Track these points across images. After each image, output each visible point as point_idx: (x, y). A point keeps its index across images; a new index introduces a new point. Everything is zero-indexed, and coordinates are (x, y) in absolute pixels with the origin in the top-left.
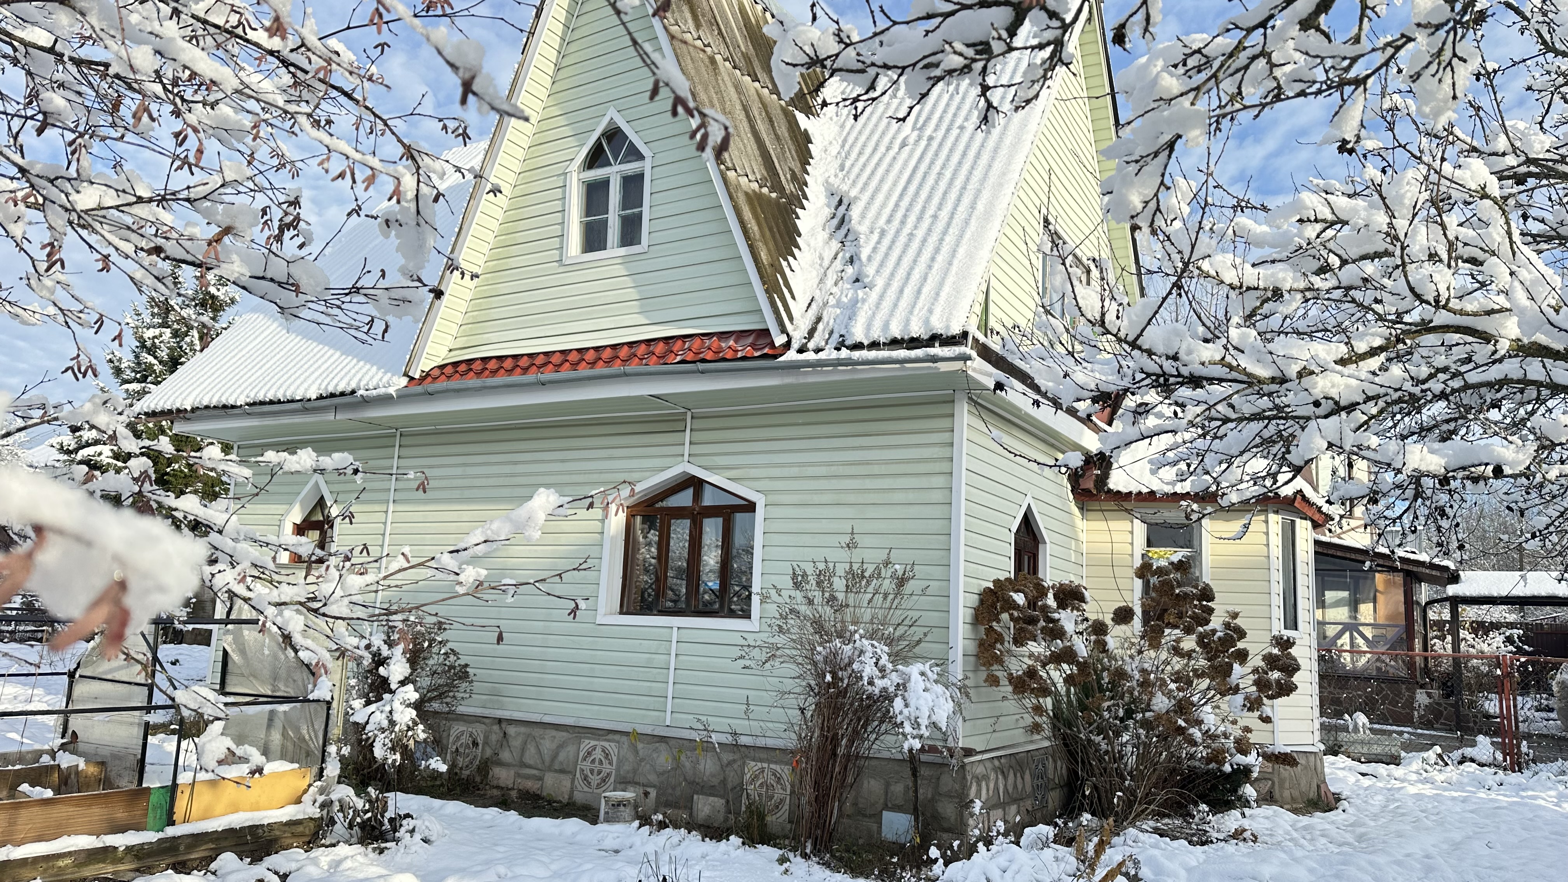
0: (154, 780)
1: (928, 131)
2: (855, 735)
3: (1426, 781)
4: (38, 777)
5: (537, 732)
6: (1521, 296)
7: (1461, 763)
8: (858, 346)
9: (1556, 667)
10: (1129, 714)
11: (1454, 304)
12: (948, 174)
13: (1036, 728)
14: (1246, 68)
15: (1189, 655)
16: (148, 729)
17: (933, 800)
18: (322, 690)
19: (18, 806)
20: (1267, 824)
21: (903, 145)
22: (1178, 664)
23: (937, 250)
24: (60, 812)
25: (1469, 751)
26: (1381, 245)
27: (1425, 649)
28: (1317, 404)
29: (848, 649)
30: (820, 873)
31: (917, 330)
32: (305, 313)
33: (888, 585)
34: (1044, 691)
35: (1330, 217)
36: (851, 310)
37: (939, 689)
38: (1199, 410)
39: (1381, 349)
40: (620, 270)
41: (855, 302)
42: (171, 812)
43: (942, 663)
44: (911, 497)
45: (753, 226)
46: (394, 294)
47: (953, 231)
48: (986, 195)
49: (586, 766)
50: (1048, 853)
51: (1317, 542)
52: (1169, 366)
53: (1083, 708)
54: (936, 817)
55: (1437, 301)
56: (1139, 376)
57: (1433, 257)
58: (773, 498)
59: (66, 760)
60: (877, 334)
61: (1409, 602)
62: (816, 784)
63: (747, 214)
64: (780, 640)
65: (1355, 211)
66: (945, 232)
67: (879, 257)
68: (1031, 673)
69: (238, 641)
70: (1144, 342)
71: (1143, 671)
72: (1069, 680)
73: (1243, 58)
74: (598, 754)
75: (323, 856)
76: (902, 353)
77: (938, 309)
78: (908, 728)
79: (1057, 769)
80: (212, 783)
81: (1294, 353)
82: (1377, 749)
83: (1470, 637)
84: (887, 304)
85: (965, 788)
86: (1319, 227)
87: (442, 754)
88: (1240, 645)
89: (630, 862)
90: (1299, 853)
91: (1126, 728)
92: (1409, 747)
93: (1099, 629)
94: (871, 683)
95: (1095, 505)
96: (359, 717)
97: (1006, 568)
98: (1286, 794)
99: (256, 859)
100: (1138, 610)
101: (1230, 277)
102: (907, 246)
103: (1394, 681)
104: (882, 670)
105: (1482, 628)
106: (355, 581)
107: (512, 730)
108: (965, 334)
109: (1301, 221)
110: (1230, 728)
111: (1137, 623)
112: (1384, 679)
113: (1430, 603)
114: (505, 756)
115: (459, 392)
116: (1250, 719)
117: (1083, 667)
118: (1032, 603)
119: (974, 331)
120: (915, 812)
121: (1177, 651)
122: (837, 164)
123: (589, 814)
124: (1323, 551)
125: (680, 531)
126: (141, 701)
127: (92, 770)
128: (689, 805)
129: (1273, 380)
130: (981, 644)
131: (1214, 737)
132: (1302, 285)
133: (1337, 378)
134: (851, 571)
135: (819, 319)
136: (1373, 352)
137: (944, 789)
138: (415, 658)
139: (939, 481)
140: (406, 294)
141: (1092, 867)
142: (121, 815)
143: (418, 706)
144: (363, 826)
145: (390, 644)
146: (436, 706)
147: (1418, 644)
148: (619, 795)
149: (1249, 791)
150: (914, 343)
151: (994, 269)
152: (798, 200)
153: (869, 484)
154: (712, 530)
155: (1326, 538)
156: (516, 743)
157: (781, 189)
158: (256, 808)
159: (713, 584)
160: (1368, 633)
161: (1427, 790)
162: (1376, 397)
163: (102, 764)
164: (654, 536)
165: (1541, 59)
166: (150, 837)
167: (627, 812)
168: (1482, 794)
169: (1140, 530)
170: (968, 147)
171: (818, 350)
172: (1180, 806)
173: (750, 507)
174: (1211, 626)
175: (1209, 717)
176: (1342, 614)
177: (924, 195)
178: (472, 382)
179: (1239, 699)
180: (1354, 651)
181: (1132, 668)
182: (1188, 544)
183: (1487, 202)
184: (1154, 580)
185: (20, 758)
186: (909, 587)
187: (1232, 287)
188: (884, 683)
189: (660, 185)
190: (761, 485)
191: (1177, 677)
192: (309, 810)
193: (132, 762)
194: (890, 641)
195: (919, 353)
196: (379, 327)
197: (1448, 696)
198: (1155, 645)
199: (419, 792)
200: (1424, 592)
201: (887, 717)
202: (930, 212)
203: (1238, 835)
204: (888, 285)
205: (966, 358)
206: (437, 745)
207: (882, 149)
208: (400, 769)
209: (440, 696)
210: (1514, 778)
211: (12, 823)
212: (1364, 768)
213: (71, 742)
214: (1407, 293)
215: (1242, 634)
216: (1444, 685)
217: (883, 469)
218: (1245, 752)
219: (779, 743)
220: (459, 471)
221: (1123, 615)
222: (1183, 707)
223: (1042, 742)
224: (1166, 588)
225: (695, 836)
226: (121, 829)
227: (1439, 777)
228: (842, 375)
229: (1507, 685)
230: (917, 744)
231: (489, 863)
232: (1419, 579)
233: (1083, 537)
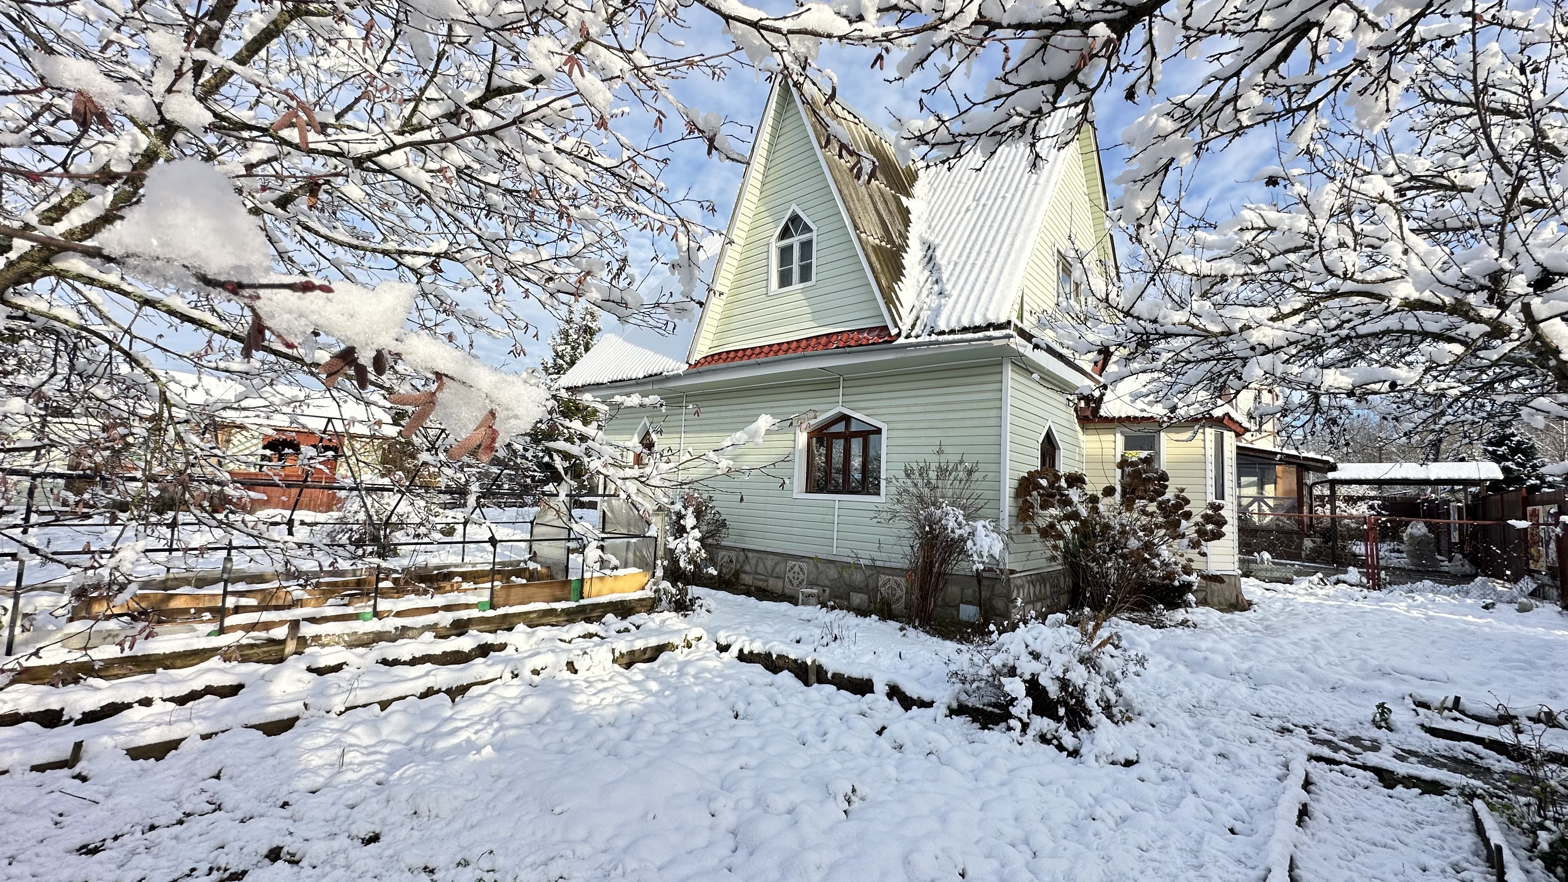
0: (572, 577)
1: (983, 201)
2: (944, 561)
3: (1311, 594)
4: (519, 573)
5: (764, 556)
6: (1416, 264)
7: (1336, 584)
8: (942, 333)
9: (1407, 524)
10: (1113, 550)
11: (1358, 276)
12: (996, 225)
13: (1054, 558)
14: (1221, 109)
15: (1152, 515)
16: (569, 551)
17: (990, 599)
18: (652, 532)
19: (510, 587)
20: (1203, 618)
21: (968, 210)
22: (1144, 520)
23: (990, 272)
24: (530, 590)
25: (1342, 577)
26: (1301, 242)
27: (1311, 512)
28: (1253, 348)
29: (939, 512)
30: (923, 636)
31: (978, 321)
32: (632, 320)
33: (962, 475)
34: (1060, 536)
35: (1263, 225)
36: (937, 312)
37: (995, 535)
38: (1171, 355)
39: (1301, 310)
40: (801, 296)
41: (940, 306)
42: (581, 593)
43: (996, 520)
44: (976, 423)
45: (877, 265)
46: (678, 306)
47: (1000, 260)
48: (1020, 237)
49: (791, 575)
50: (1063, 630)
51: (1238, 447)
52: (1150, 327)
53: (1083, 546)
54: (992, 608)
55: (1345, 274)
56: (1130, 335)
57: (1342, 245)
58: (892, 426)
59: (532, 565)
60: (954, 325)
61: (1300, 483)
62: (921, 589)
63: (873, 258)
64: (898, 507)
65: (1281, 220)
66: (995, 261)
67: (953, 279)
68: (1052, 526)
69: (610, 506)
70: (1135, 311)
71: (1122, 525)
72: (1074, 530)
73: (1217, 104)
74: (797, 569)
75: (657, 617)
76: (970, 336)
77: (992, 307)
78: (975, 558)
79: (1066, 583)
80: (601, 578)
81: (1237, 315)
82: (1277, 574)
83: (1343, 506)
84: (959, 307)
85: (1010, 592)
86: (1254, 233)
87: (715, 566)
88: (1186, 509)
89: (817, 626)
90: (1225, 635)
91: (1110, 559)
92: (1299, 573)
93: (1094, 499)
94: (953, 531)
95: (1092, 426)
96: (671, 546)
97: (1035, 464)
98: (1216, 600)
99: (624, 618)
100: (1119, 488)
101: (1191, 269)
102: (971, 271)
103: (1289, 533)
104: (960, 524)
105: (1351, 500)
106: (664, 467)
107: (750, 555)
108: (1009, 322)
109: (1242, 230)
110: (1179, 559)
111: (1118, 496)
112: (1281, 531)
113: (1314, 484)
114: (747, 568)
115: (714, 371)
116: (1193, 554)
117: (1084, 523)
118: (1051, 485)
119: (1015, 320)
120: (980, 605)
121: (1144, 512)
122: (926, 225)
123: (793, 600)
124: (1242, 452)
125: (838, 446)
126: (565, 536)
127: (544, 570)
128: (848, 599)
129: (1222, 334)
130: (1021, 509)
131: (1167, 565)
132: (1242, 271)
133: (1268, 331)
134: (940, 467)
135: (918, 318)
136: (1295, 312)
137: (997, 592)
138: (698, 514)
139: (994, 413)
140: (684, 305)
141: (1091, 639)
142: (558, 593)
143: (701, 540)
144: (676, 602)
145: (686, 508)
146: (710, 541)
147: (1306, 509)
148: (809, 591)
149: (1191, 597)
150: (977, 329)
151: (1026, 282)
152: (903, 248)
153: (950, 416)
154: (856, 446)
155: (1243, 444)
156: (753, 562)
157: (893, 243)
158: (623, 592)
159: (858, 476)
160: (1271, 503)
161: (1313, 600)
162: (1297, 342)
163: (549, 567)
164: (823, 450)
165: (1422, 108)
166: (572, 604)
167: (813, 600)
168: (1352, 603)
169: (1120, 439)
170: (1008, 208)
171: (917, 337)
172: (1146, 605)
173: (878, 431)
174: (1166, 497)
175: (1165, 552)
176: (1253, 491)
177: (981, 239)
178: (721, 365)
179: (1185, 541)
180: (1261, 513)
181: (1115, 523)
182: (1151, 448)
183: (1385, 205)
184: (1128, 470)
185: (511, 564)
186: (975, 476)
187: (1193, 275)
188: (961, 532)
189: (823, 245)
190: (883, 418)
191: (1144, 528)
192: (648, 593)
193: (563, 567)
194: (964, 508)
195: (980, 335)
196: (671, 326)
197: (1326, 542)
198: (1130, 509)
199: (704, 585)
200: (1311, 477)
201: (963, 551)
202: (986, 249)
203: (1184, 623)
204: (960, 295)
205: (1009, 337)
206: (711, 561)
207: (954, 214)
208: (694, 573)
209: (712, 536)
210: (1375, 594)
211: (508, 595)
212: (1268, 585)
213: (534, 557)
214: (1323, 270)
215: (1187, 502)
216: (1323, 535)
217: (959, 407)
218: (1189, 574)
219: (899, 566)
220: (716, 415)
221: (1109, 491)
222: (1148, 546)
223: (1057, 566)
224: (1137, 474)
225: (852, 615)
226: (559, 600)
227: (1320, 592)
228: (933, 350)
229: (1372, 535)
230: (981, 567)
231: (741, 624)
232: (1308, 469)
233: (1083, 445)
